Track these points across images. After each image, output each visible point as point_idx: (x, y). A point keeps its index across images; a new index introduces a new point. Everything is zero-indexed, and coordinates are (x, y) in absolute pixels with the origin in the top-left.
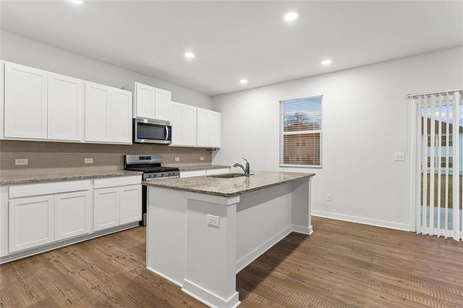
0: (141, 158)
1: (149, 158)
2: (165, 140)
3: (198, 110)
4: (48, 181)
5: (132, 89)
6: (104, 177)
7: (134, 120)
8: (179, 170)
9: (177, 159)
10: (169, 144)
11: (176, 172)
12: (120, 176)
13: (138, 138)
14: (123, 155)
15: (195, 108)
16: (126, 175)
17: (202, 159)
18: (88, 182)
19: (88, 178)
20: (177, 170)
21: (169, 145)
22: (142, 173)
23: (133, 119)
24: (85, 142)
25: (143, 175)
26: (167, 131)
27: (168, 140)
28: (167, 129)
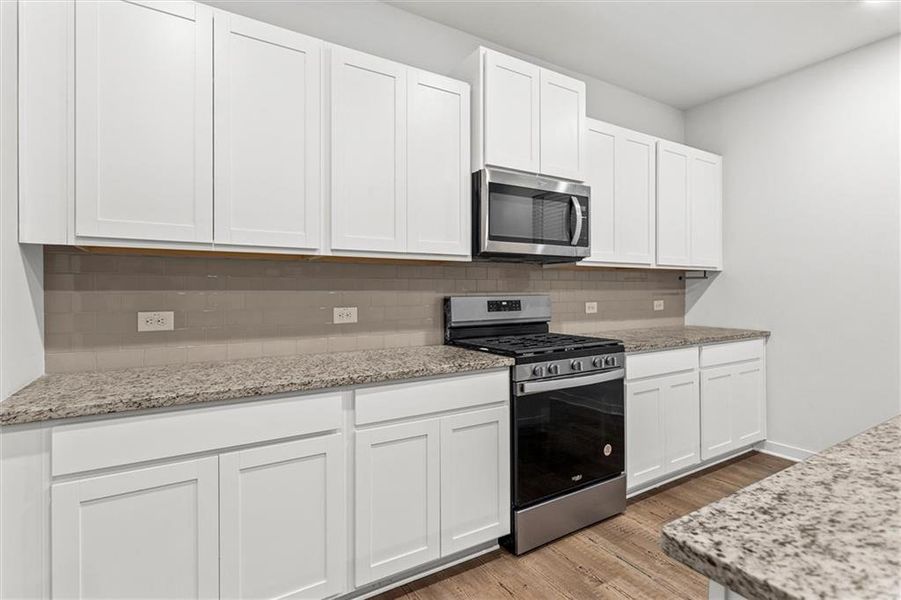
0: (494, 306)
1: (515, 306)
2: (569, 243)
3: (660, 149)
4: (195, 402)
5: (469, 75)
6: (388, 380)
7: (476, 177)
8: (622, 349)
9: (592, 308)
10: (580, 258)
11: (616, 356)
12: (442, 374)
13: (491, 238)
14: (442, 295)
15: (651, 140)
16: (459, 372)
17: (659, 305)
18: (335, 400)
19: (334, 386)
20: (616, 347)
21: (578, 264)
22: (511, 361)
23: (473, 175)
24: (330, 254)
25: (511, 368)
26: (579, 214)
27: (579, 244)
28: (577, 206)
